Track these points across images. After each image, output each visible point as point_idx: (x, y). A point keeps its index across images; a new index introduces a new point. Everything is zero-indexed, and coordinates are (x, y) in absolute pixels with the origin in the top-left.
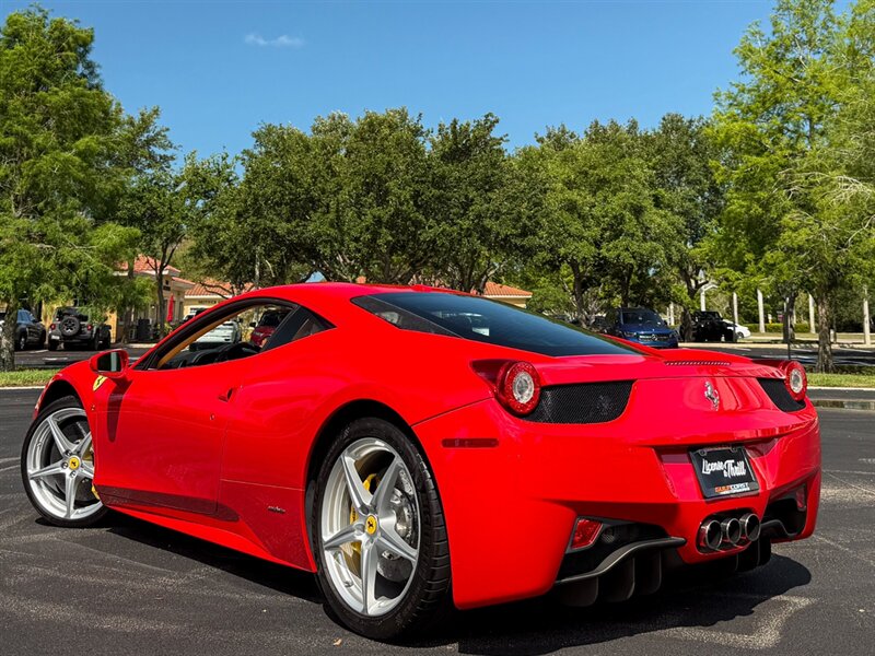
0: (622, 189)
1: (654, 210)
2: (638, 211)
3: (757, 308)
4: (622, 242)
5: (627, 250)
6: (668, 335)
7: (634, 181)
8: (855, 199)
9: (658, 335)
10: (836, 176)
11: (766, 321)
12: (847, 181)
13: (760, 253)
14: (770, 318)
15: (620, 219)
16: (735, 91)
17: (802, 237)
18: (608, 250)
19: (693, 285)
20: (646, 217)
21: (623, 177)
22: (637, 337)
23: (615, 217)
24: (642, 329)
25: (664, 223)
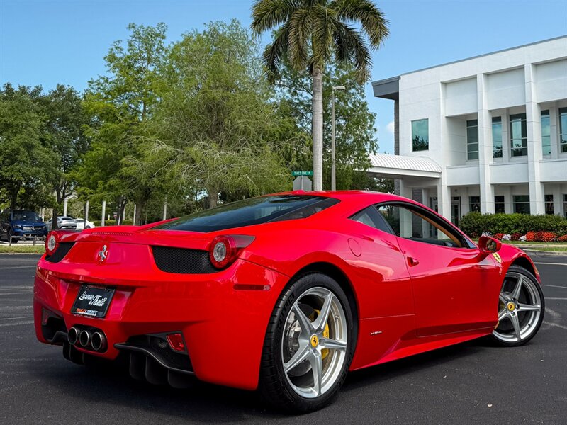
0: (21, 133)
1: (41, 147)
2: (30, 147)
3: (101, 210)
4: (16, 166)
5: (19, 171)
6: (42, 227)
7: (30, 128)
8: (161, 152)
9: (36, 227)
10: (153, 138)
11: (106, 219)
12: (158, 142)
13: (106, 179)
14: (109, 217)
15: (17, 152)
16: (102, 81)
17: (131, 171)
18: (6, 172)
19: (62, 195)
20: (35, 151)
21: (22, 125)
22: (22, 228)
23: (13, 150)
24: (24, 223)
25: (47, 156)
